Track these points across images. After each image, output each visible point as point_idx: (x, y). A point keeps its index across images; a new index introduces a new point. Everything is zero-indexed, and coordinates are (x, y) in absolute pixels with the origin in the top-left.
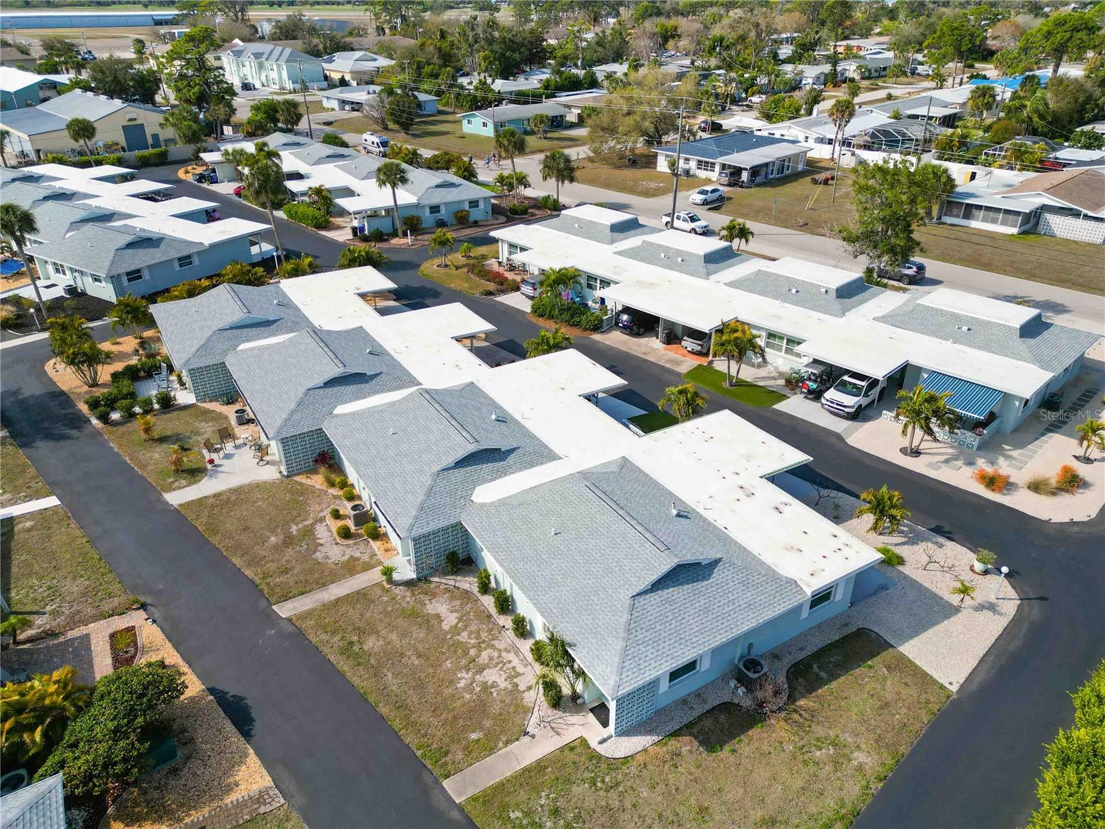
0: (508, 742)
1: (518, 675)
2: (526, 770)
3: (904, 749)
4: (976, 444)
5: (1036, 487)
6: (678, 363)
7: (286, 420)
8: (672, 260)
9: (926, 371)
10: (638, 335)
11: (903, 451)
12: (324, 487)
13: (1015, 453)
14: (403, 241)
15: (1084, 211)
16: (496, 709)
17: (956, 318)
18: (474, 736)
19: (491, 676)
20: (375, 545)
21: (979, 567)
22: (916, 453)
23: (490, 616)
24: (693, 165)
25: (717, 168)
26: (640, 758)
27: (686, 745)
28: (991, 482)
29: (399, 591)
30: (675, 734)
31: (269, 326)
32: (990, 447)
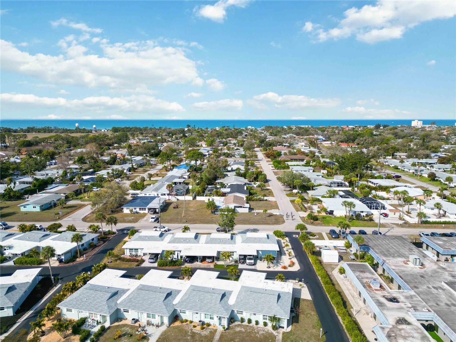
0: (276, 338)
1: (264, 330)
2: (282, 340)
3: (315, 310)
4: (276, 262)
5: (290, 266)
6: (209, 266)
7: (167, 310)
8: (186, 241)
9: (260, 251)
10: (192, 263)
11: (267, 267)
12: (181, 324)
13: (281, 261)
14: (81, 259)
15: (243, 206)
16: (268, 336)
17: (255, 238)
18: (270, 341)
19: (261, 333)
20: (210, 327)
21: (297, 281)
22: (270, 267)
23: (248, 325)
24: (138, 210)
25: (147, 209)
26: (293, 329)
27: (294, 324)
28: (285, 267)
29: (227, 331)
30: (292, 324)
31: (117, 294)
32: (278, 262)
